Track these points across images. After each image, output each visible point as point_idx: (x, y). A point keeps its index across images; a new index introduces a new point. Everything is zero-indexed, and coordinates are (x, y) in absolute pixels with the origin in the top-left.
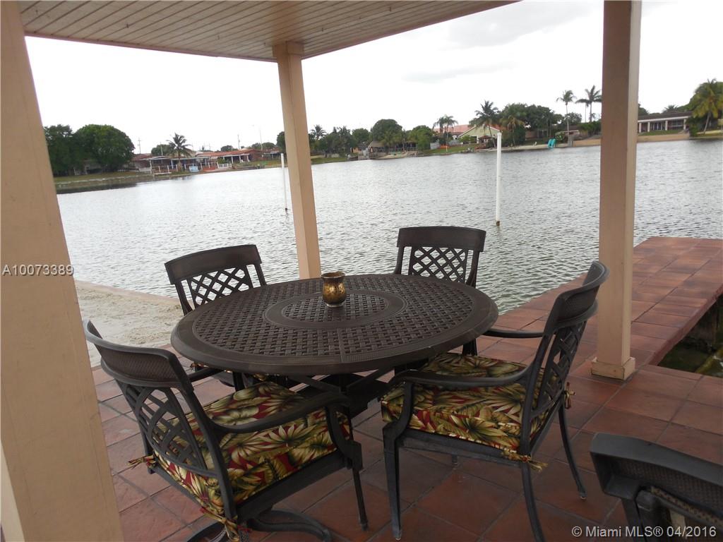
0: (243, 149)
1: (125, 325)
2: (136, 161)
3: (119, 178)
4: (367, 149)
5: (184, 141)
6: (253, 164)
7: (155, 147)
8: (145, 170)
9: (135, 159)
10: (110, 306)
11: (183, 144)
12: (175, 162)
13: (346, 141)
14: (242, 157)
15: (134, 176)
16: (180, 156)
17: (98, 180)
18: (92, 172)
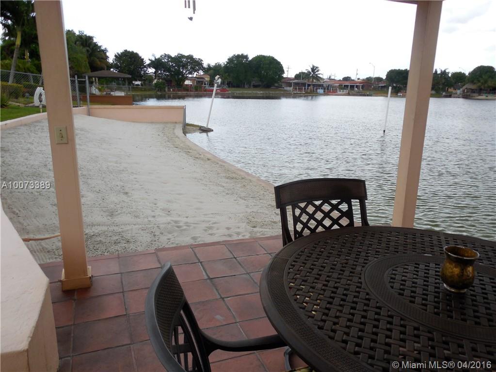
0: (359, 81)
1: (247, 206)
2: (283, 82)
3: (271, 92)
4: (461, 89)
5: (318, 71)
6: (364, 92)
7: (298, 73)
8: (288, 88)
9: (283, 80)
10: (241, 187)
11: (317, 73)
12: (309, 85)
13: (443, 81)
14: (357, 87)
15: (280, 92)
16: (313, 82)
17: (258, 92)
18: (255, 86)
